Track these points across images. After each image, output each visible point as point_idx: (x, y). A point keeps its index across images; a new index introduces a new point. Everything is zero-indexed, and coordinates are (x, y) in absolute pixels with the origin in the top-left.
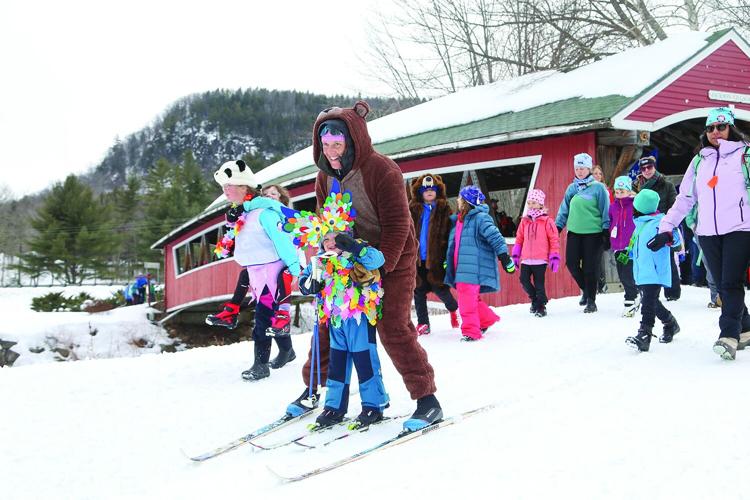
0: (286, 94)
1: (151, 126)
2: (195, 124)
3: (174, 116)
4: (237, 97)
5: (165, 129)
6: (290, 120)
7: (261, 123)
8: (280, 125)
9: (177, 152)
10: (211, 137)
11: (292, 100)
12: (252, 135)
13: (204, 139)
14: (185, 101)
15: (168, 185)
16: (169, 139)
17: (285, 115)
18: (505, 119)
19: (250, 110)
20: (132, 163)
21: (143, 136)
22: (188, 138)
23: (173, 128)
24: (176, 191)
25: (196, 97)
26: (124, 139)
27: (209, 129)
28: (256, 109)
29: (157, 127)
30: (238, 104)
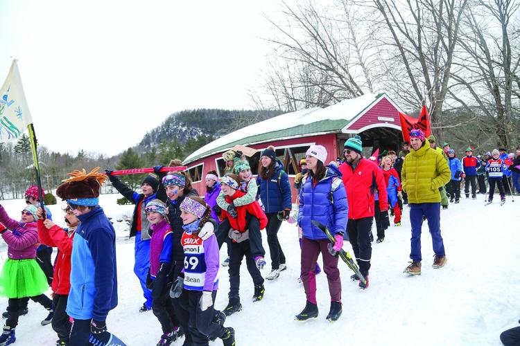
0: (213, 110)
1: (160, 126)
2: (177, 124)
3: (169, 121)
4: (194, 112)
5: (165, 126)
6: (215, 121)
7: (204, 122)
8: (211, 123)
9: (170, 136)
10: (184, 129)
11: (216, 113)
12: (200, 127)
13: (181, 130)
14: (173, 115)
15: (168, 150)
16: (167, 131)
17: (213, 119)
18: (300, 127)
19: (199, 117)
20: (153, 141)
21: (157, 130)
22: (175, 129)
23: (169, 126)
24: (170, 152)
25: (177, 113)
26: (150, 132)
27: (183, 126)
28: (202, 117)
29: (162, 126)
30: (194, 116)
